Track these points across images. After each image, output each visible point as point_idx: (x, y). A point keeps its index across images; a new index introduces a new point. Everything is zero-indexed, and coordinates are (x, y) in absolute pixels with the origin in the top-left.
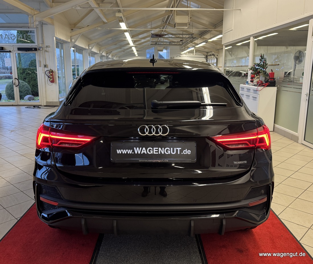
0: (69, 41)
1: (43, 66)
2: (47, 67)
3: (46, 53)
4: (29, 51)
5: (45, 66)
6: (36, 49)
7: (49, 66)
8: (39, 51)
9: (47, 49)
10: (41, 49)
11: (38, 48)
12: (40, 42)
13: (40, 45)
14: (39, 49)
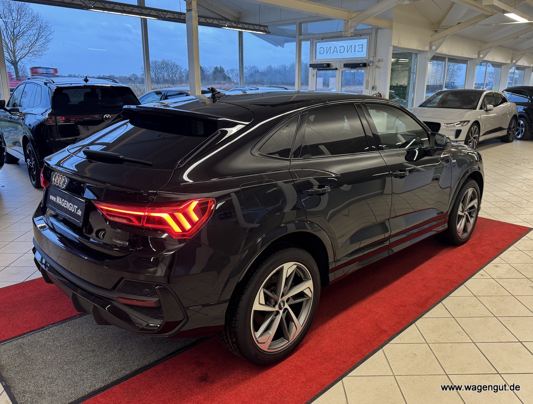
0: (427, 48)
1: (371, 88)
2: (376, 90)
3: (378, 70)
4: (356, 67)
5: (373, 88)
6: (365, 65)
7: (378, 88)
8: (369, 67)
9: (379, 64)
10: (371, 64)
11: (367, 63)
12: (372, 55)
13: (371, 59)
14: (369, 65)
